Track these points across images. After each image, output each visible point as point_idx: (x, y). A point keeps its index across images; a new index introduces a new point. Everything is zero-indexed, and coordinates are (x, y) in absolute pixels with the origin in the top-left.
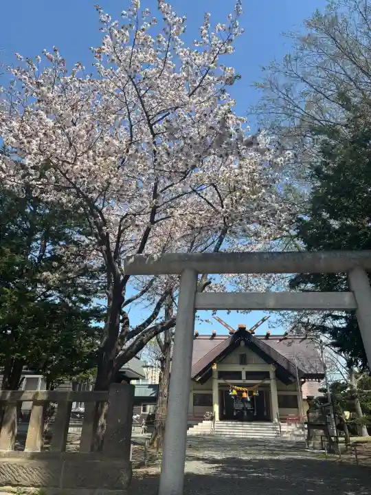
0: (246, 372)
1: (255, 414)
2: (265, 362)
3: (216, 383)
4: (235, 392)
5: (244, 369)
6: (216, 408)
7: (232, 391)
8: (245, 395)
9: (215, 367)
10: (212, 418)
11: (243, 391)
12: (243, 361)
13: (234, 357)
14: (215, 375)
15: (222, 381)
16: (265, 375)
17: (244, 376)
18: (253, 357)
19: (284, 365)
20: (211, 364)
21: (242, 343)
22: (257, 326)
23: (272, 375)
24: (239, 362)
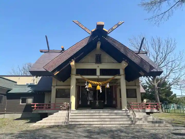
0: (100, 69)
1: (106, 103)
2: (116, 62)
3: (74, 79)
4: (90, 86)
5: (98, 67)
6: (73, 99)
7: (88, 85)
8: (99, 88)
9: (73, 63)
10: (69, 108)
11: (97, 85)
12: (98, 60)
13: (91, 57)
14: (74, 72)
15: (79, 77)
16: (116, 72)
17: (98, 72)
18: (106, 57)
19: (136, 61)
20: (70, 60)
21: (99, 45)
22: (112, 30)
23: (122, 72)
24: (95, 61)
